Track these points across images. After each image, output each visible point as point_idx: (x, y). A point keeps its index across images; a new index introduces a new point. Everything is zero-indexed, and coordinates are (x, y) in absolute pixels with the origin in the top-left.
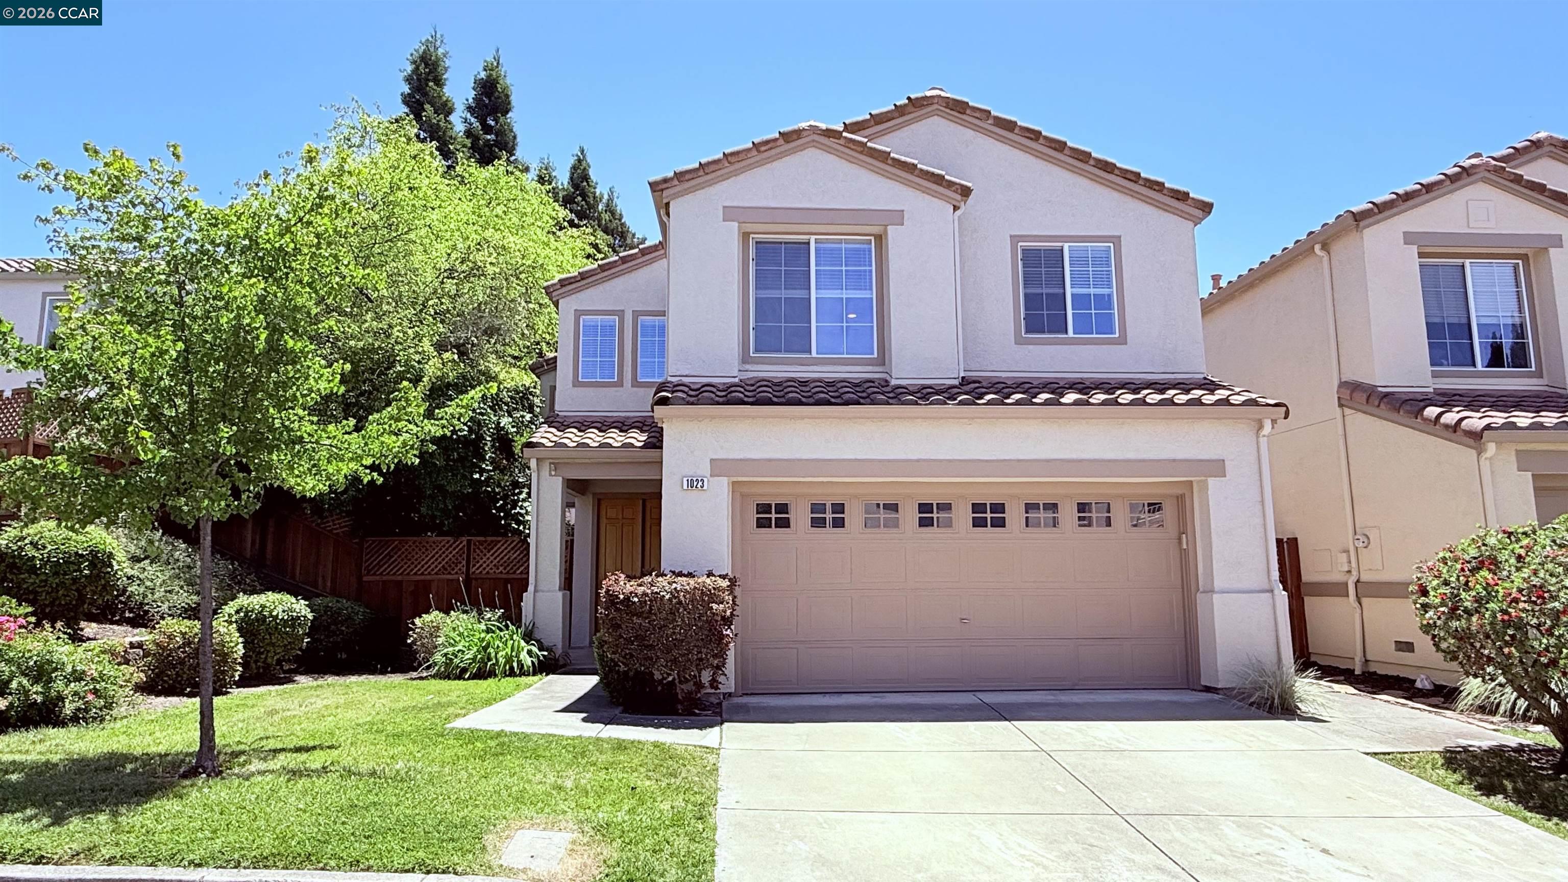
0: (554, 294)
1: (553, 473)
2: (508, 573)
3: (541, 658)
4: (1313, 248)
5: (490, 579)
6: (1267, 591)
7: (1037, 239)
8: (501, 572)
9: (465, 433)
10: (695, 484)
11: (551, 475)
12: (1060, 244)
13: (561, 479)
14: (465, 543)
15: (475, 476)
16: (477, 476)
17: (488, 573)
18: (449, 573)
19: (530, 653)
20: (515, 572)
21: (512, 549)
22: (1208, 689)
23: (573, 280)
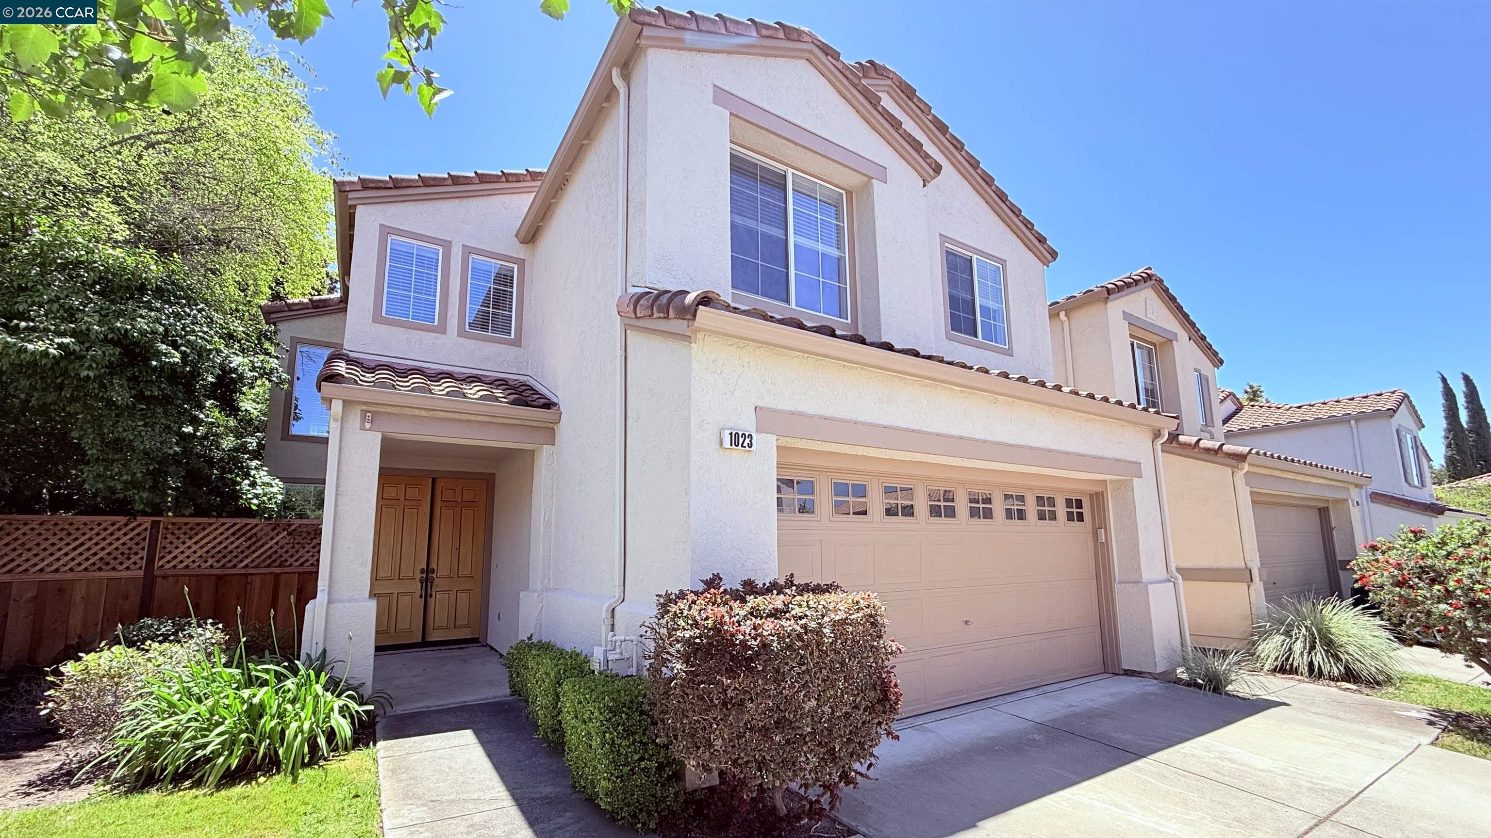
0: (351, 195)
1: (368, 426)
2: (223, 566)
3: (365, 718)
4: (1058, 314)
5: (190, 576)
6: (1169, 580)
7: (953, 242)
8: (211, 566)
9: (176, 360)
10: (741, 440)
11: (363, 428)
12: (971, 254)
13: (379, 436)
14: (148, 525)
15: (185, 430)
16: (188, 429)
17: (187, 567)
18: (114, 569)
19: (344, 711)
20: (234, 566)
21: (233, 534)
22: (1129, 673)
23: (381, 185)
